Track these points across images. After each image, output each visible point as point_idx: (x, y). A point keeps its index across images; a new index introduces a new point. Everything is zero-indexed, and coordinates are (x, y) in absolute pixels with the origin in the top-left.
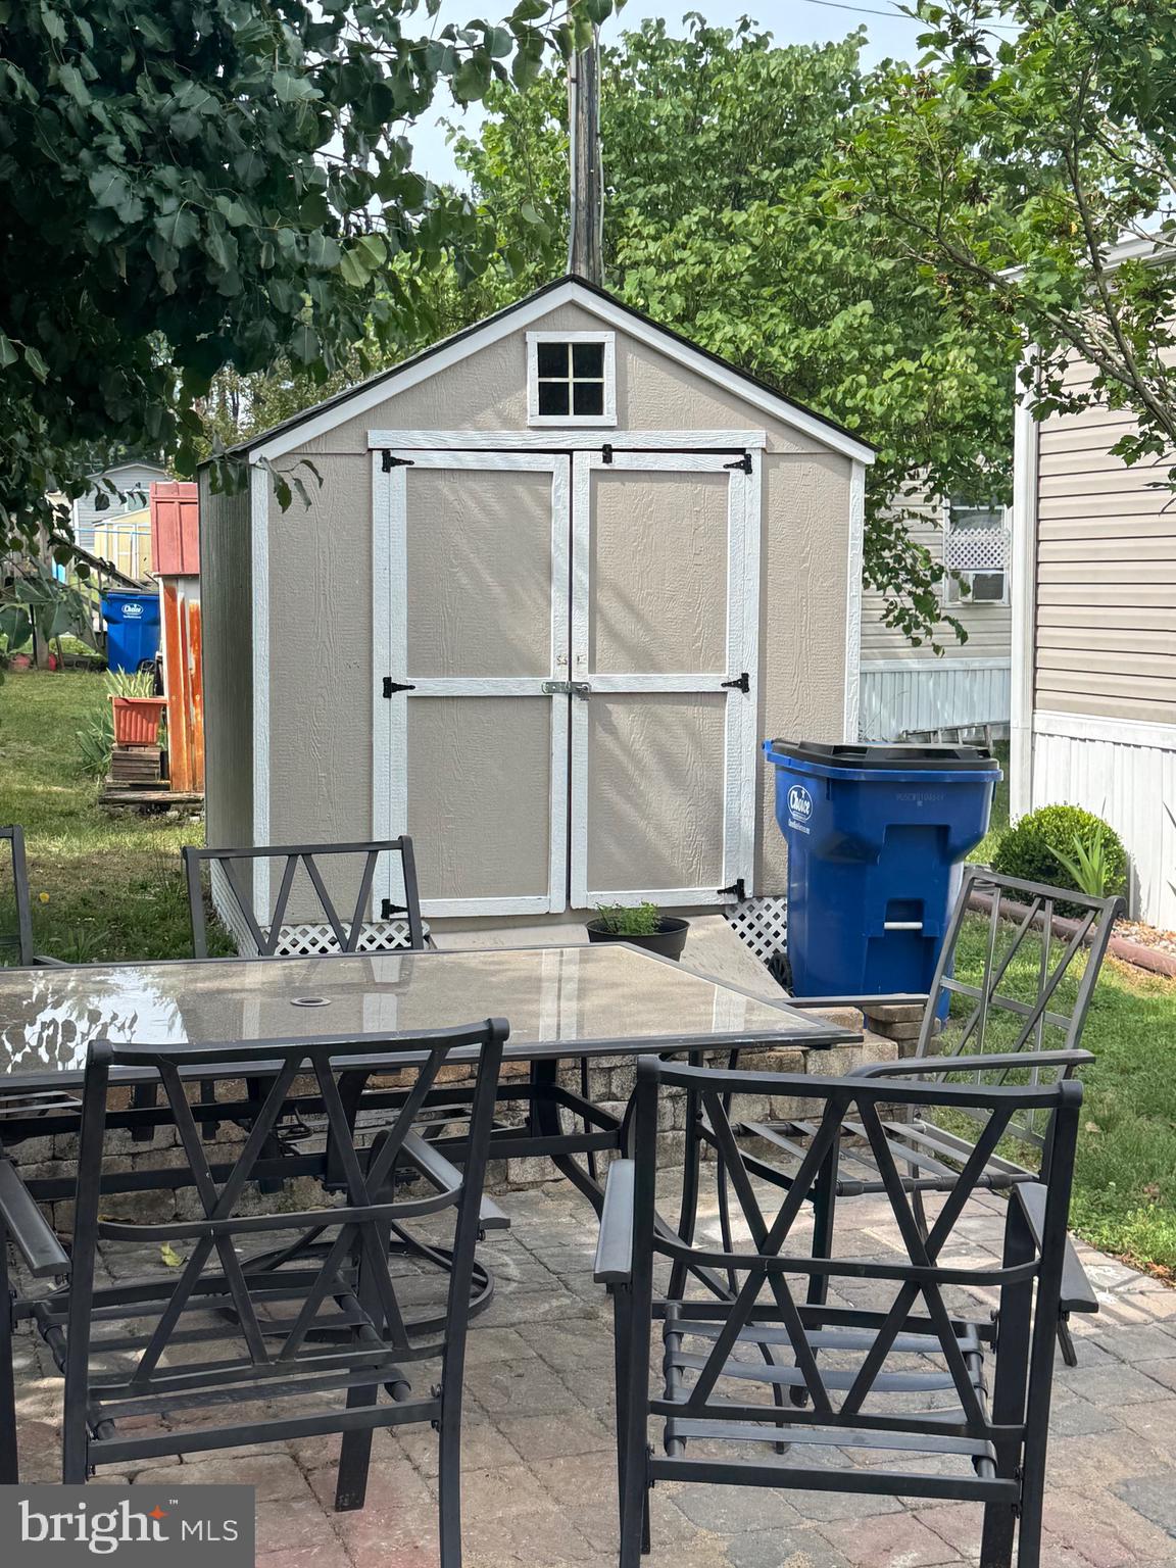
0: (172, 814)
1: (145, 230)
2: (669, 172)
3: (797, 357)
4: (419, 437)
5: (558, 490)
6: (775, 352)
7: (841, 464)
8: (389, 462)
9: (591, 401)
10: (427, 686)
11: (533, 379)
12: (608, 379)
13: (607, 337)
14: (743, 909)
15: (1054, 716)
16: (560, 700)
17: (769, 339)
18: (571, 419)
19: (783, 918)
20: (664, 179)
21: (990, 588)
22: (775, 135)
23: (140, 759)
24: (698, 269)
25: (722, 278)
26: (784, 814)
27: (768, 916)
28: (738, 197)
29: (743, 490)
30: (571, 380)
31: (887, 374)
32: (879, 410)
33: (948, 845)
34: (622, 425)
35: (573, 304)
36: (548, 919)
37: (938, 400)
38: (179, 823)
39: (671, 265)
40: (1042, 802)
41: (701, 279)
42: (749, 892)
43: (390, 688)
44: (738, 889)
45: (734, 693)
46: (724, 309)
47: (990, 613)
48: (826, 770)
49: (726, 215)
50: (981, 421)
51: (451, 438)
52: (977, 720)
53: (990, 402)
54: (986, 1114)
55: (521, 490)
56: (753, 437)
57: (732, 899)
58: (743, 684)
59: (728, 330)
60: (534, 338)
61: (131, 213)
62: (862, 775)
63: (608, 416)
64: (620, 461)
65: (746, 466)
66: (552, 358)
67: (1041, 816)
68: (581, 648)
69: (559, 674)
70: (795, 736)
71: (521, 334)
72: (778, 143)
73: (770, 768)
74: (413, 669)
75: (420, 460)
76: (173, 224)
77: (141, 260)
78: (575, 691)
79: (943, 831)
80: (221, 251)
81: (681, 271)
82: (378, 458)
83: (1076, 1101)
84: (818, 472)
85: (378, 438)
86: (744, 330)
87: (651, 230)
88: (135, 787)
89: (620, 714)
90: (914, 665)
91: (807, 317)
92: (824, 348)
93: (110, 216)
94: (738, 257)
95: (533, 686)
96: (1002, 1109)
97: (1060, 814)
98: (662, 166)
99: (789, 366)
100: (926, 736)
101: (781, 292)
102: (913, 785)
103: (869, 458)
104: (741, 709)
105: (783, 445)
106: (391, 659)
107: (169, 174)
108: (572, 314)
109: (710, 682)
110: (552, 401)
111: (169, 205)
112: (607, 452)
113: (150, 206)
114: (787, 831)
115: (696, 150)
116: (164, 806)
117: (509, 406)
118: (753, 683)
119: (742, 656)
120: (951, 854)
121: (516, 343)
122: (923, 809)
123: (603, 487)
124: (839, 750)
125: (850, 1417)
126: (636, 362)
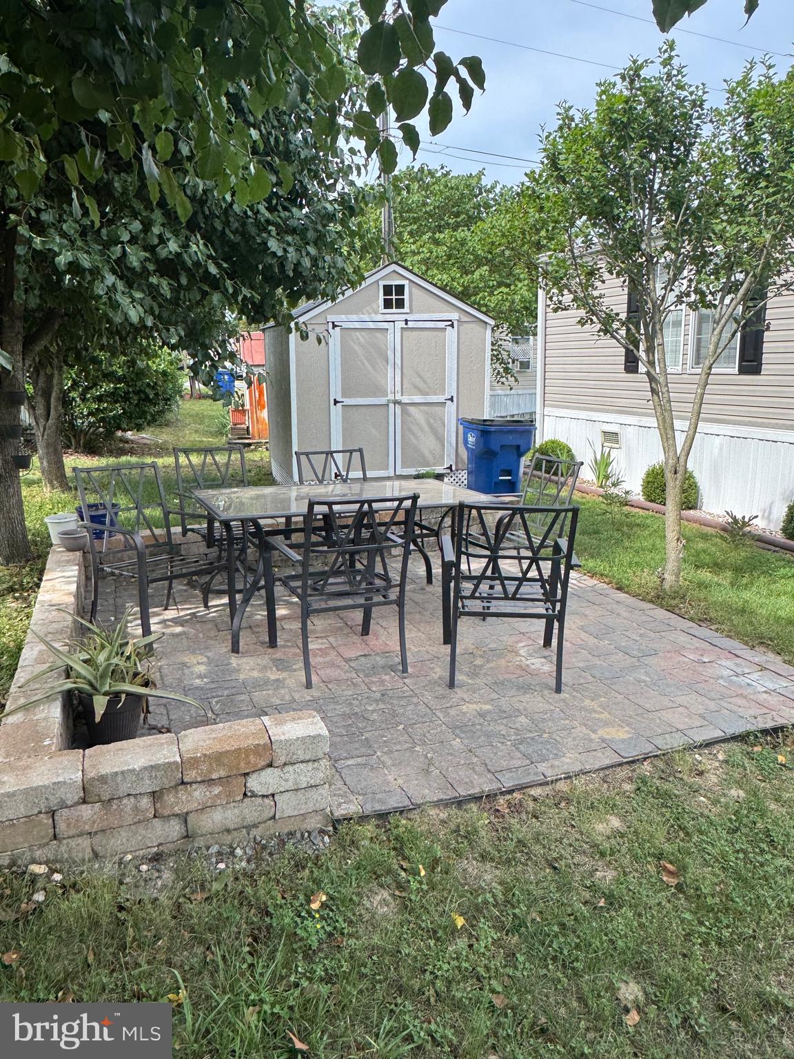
0: (252, 447)
1: (284, 258)
2: (415, 220)
3: (463, 285)
4: (343, 317)
5: (390, 336)
6: (455, 284)
7: (484, 325)
8: (334, 326)
9: (400, 304)
10: (348, 401)
11: (381, 297)
12: (406, 297)
13: (405, 282)
14: (452, 474)
15: (550, 409)
16: (392, 405)
17: (453, 280)
18: (394, 310)
19: (466, 476)
20: (415, 223)
21: (525, 365)
22: (453, 207)
23: (240, 429)
24: (428, 255)
25: (437, 257)
26: (466, 442)
27: (460, 476)
28: (440, 229)
29: (451, 334)
30: (394, 297)
31: (496, 293)
32: (492, 305)
33: (519, 451)
34: (411, 312)
35: (394, 271)
36: (389, 478)
37: (513, 302)
38: (255, 450)
39: (419, 253)
40: (546, 439)
41: (429, 259)
42: (454, 468)
43: (336, 402)
44: (450, 468)
45: (449, 402)
46: (437, 269)
47: (527, 374)
48: (481, 427)
49: (437, 235)
50: (526, 308)
51: (354, 317)
52: (521, 412)
53: (530, 302)
54: (553, 514)
55: (378, 335)
56: (455, 316)
57: (449, 471)
58: (451, 399)
59: (440, 276)
60: (382, 283)
61: (280, 253)
62: (493, 429)
63: (406, 310)
64: (411, 324)
65: (452, 326)
66: (388, 290)
67: (546, 443)
68: (398, 388)
69: (391, 397)
70: (469, 417)
71: (377, 282)
72: (455, 209)
73: (461, 427)
74: (344, 395)
75: (345, 325)
76: (292, 254)
77: (282, 266)
78: (396, 402)
79: (518, 447)
80: (307, 262)
81: (422, 255)
82: (330, 324)
83: (578, 510)
84: (477, 328)
85: (331, 318)
86: (445, 276)
87: (411, 240)
88: (239, 439)
89: (412, 409)
90: (500, 392)
91: (465, 272)
92: (472, 282)
93: (274, 254)
94: (442, 250)
95: (383, 401)
96: (558, 512)
97: (553, 442)
98: (414, 218)
99: (460, 289)
100: (513, 416)
101: (456, 262)
102: (510, 432)
103: (492, 322)
104: (451, 408)
105: (464, 319)
106: (336, 393)
107: (289, 238)
108: (394, 274)
109: (441, 399)
110: (388, 304)
111: (291, 249)
112: (406, 321)
113: (285, 250)
114: (467, 448)
115: (426, 212)
116: (250, 445)
117: (374, 306)
118: (455, 399)
119: (451, 390)
120: (520, 455)
121: (375, 285)
122: (510, 440)
123: (405, 333)
124: (485, 421)
125: (514, 598)
126: (415, 291)
